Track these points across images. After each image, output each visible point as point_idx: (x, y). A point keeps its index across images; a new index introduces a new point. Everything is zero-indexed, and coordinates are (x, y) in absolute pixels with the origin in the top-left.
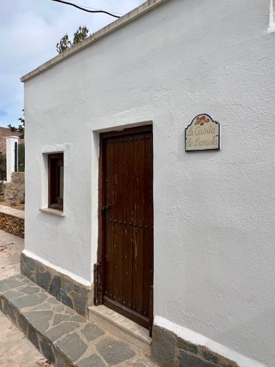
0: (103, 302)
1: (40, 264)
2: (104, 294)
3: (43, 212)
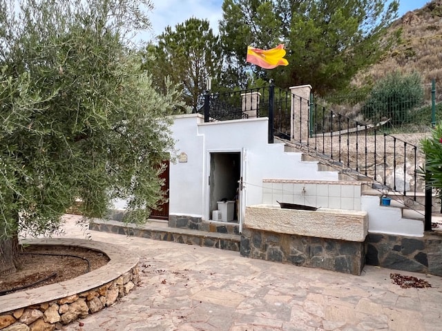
1: (116, 210)
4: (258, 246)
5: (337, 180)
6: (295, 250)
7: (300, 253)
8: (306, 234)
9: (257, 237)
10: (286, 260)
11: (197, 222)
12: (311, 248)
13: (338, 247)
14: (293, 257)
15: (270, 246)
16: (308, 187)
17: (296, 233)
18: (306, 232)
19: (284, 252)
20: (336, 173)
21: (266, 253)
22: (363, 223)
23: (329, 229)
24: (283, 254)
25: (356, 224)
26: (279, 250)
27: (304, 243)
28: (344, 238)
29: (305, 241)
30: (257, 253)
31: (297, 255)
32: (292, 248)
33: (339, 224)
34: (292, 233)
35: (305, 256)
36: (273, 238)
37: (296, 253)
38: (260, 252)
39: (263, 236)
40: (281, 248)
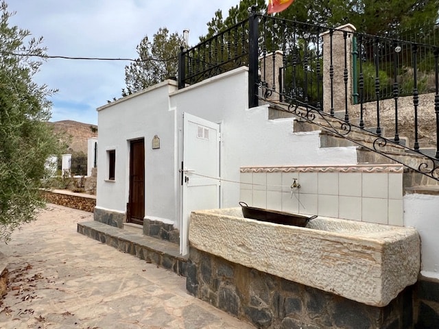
0: (131, 222)
1: (104, 210)
2: (131, 217)
3: (106, 181)
4: (207, 281)
5: (355, 163)
6: (257, 297)
7: (264, 305)
8: (270, 271)
9: (206, 264)
10: (243, 313)
11: (168, 230)
12: (282, 300)
13: (330, 307)
14: (254, 311)
15: (222, 284)
16: (303, 179)
17: (255, 266)
18: (268, 266)
19: (241, 298)
20: (352, 150)
21: (217, 294)
22: (379, 260)
23: (308, 266)
24: (239, 300)
25: (363, 261)
26: (234, 293)
27: (271, 288)
28: (338, 291)
29: (271, 283)
30: (206, 291)
31: (260, 308)
32: (252, 293)
33: (327, 257)
34: (248, 265)
35: (271, 313)
36: (225, 270)
37: (258, 303)
38: (209, 291)
39: (213, 263)
40: (237, 290)
